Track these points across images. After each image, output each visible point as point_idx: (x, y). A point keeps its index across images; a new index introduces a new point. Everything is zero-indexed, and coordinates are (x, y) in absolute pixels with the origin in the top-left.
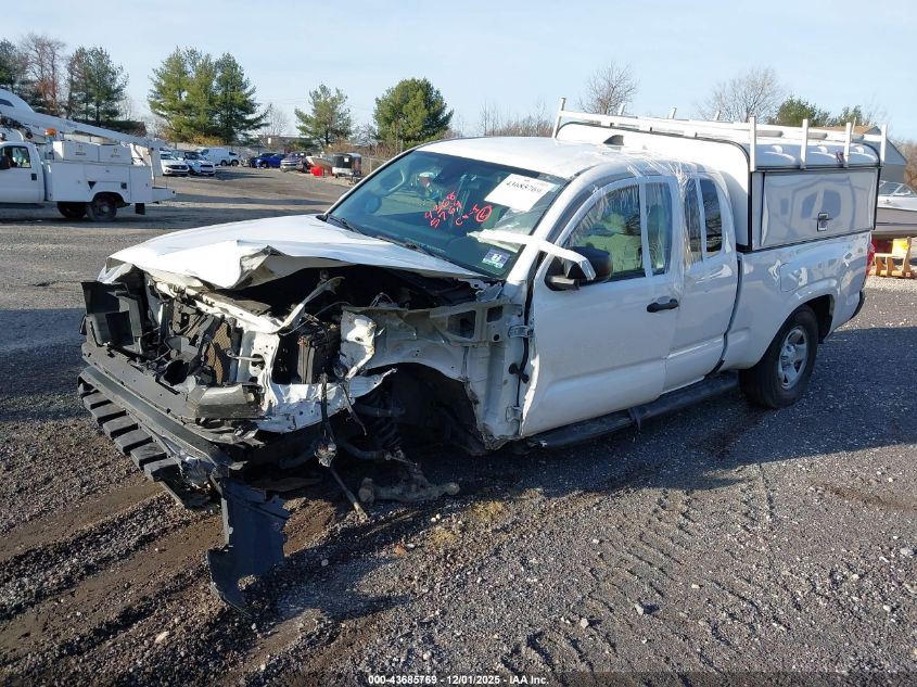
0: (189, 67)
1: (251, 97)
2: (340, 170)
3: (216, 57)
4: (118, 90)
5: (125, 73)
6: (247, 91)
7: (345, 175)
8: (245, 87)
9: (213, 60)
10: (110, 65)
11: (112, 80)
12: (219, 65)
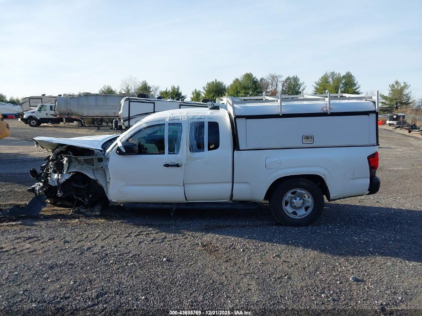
0: (330, 79)
1: (358, 90)
2: (391, 122)
3: (343, 74)
4: (300, 92)
5: (304, 85)
6: (356, 87)
7: (393, 124)
8: (355, 86)
9: (342, 75)
10: (299, 83)
11: (299, 88)
12: (344, 77)
